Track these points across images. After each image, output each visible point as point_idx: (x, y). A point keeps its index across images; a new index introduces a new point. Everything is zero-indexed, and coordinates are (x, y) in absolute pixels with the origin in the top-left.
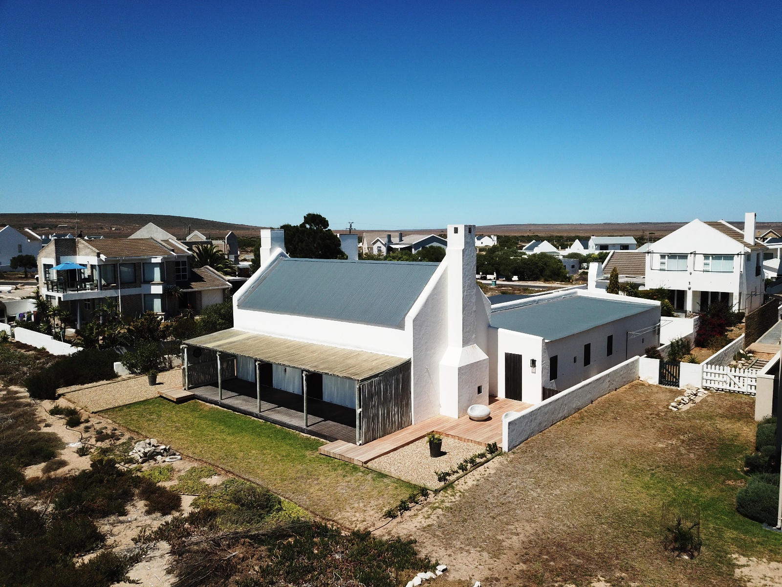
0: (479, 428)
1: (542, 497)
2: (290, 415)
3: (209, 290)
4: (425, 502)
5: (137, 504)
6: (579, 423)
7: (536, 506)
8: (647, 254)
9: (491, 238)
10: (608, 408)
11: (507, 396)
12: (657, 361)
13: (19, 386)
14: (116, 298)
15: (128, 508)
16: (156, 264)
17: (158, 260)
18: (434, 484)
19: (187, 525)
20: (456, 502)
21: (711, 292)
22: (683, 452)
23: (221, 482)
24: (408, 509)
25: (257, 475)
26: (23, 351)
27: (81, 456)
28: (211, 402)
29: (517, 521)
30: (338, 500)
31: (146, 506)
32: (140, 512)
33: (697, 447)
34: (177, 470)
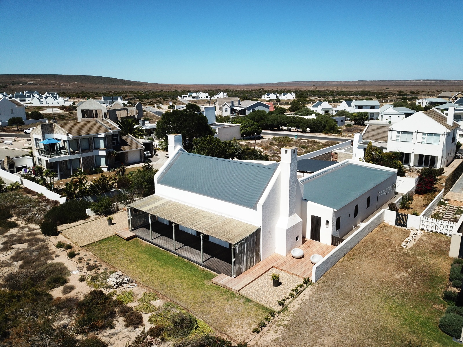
0: (298, 264)
1: (336, 318)
2: (192, 253)
3: (132, 151)
4: (274, 320)
5: (118, 320)
6: (352, 259)
7: (333, 325)
8: (389, 131)
9: (292, 94)
10: (368, 246)
11: (311, 238)
12: (395, 213)
13: (34, 223)
14: (79, 159)
15: (115, 322)
16: (101, 138)
17: (102, 136)
18: (277, 308)
19: (149, 337)
20: (290, 321)
21: (425, 155)
22: (410, 282)
23: (162, 305)
24: (264, 326)
25: (180, 299)
26: (30, 195)
27: (81, 281)
28: (146, 240)
29: (324, 335)
30: (227, 319)
31: (124, 321)
32: (121, 325)
33: (417, 278)
34: (136, 294)
